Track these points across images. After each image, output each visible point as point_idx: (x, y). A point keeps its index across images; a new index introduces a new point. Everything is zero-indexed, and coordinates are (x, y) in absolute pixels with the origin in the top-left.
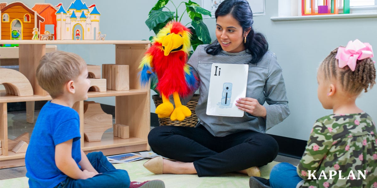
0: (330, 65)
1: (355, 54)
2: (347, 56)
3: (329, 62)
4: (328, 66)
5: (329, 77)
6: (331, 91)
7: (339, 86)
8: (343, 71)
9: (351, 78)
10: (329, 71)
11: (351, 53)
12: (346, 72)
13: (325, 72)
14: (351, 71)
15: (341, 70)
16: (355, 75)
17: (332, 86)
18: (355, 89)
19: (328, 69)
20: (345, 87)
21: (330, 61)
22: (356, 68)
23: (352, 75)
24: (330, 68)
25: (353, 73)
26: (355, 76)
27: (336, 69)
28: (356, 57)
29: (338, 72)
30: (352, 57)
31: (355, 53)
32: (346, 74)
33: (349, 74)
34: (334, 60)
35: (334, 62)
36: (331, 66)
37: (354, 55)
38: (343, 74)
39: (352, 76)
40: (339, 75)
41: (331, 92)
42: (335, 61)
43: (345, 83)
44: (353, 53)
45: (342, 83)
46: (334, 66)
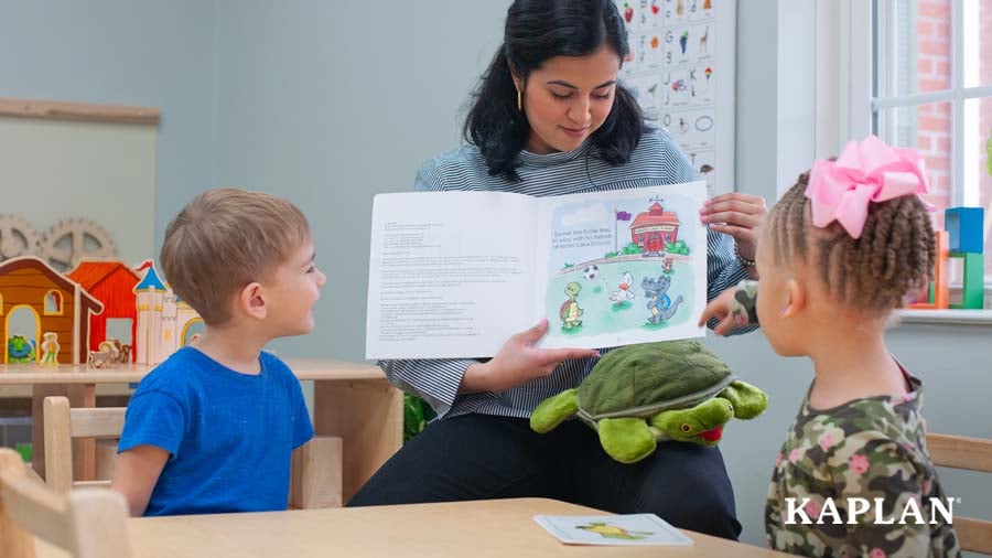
0: (789, 218)
1: (861, 183)
2: (838, 188)
3: (788, 208)
4: (785, 219)
5: (787, 256)
6: (791, 302)
7: (815, 287)
8: (828, 236)
9: (850, 262)
10: (787, 236)
11: (852, 180)
12: (835, 241)
13: (776, 239)
14: (851, 238)
15: (820, 234)
16: (860, 252)
17: (793, 285)
18: (868, 298)
19: (785, 230)
20: (834, 290)
21: (790, 204)
22: (864, 230)
23: (854, 252)
24: (790, 226)
25: (858, 242)
26: (863, 254)
27: (805, 230)
28: (865, 192)
29: (811, 240)
30: (851, 192)
31: (863, 178)
32: (837, 247)
33: (844, 247)
34: (802, 201)
35: (802, 208)
36: (793, 220)
37: (860, 187)
38: (826, 247)
39: (851, 254)
40: (813, 251)
41: (791, 307)
42: (803, 203)
43: (834, 275)
44: (857, 177)
45: (825, 277)
46: (800, 222)
